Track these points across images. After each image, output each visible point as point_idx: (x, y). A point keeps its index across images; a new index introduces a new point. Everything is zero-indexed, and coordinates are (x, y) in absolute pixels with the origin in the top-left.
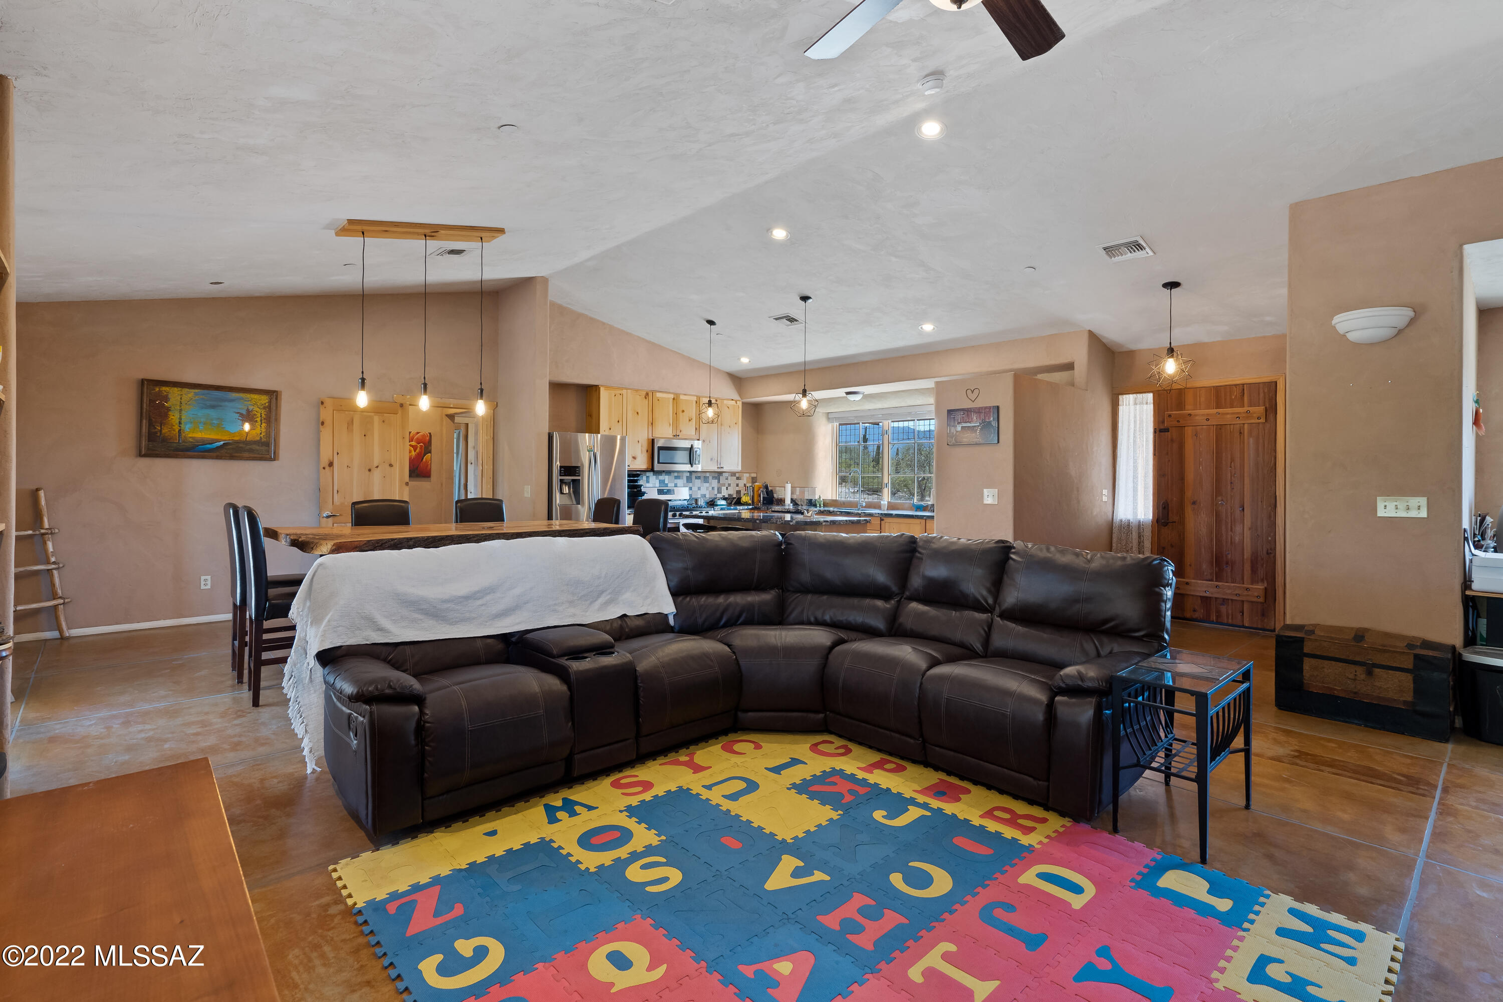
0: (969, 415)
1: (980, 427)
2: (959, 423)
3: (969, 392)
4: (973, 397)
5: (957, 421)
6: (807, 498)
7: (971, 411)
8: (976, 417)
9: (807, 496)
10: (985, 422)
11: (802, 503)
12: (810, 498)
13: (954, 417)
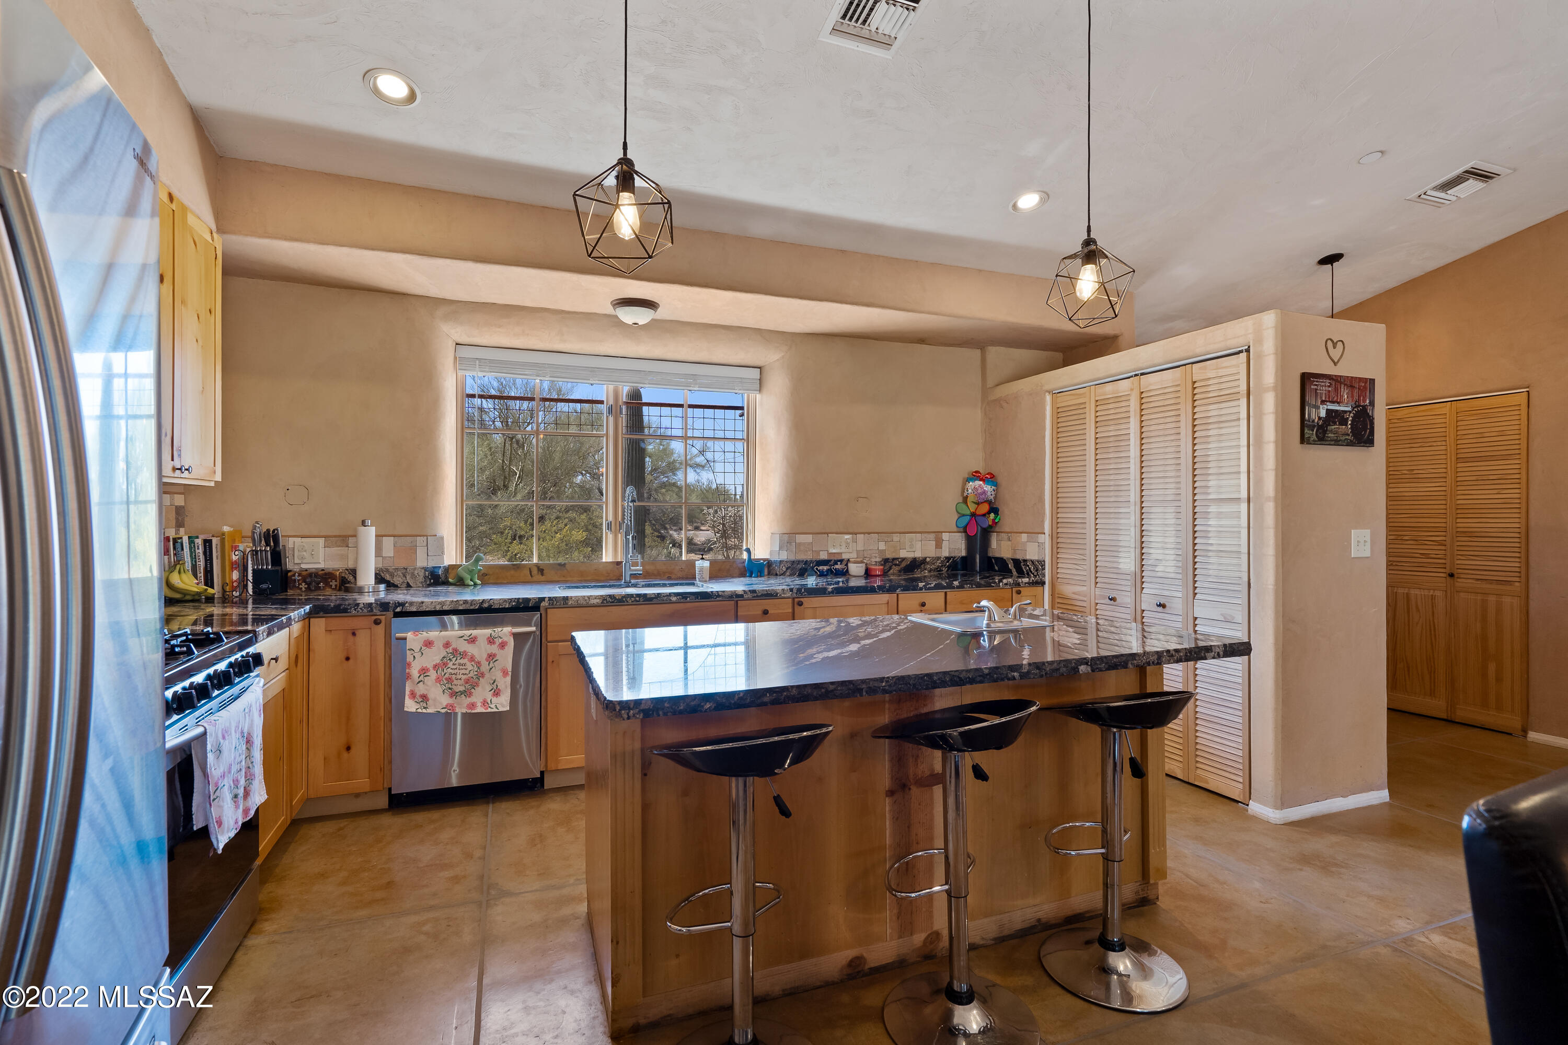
0: (1338, 390)
1: (1352, 415)
2: (1323, 402)
3: (1330, 344)
4: (1336, 354)
5: (1321, 398)
6: (425, 565)
7: (1341, 383)
8: (1347, 393)
9: (422, 561)
10: (1359, 406)
11: (409, 579)
12: (431, 564)
13: (1316, 389)
